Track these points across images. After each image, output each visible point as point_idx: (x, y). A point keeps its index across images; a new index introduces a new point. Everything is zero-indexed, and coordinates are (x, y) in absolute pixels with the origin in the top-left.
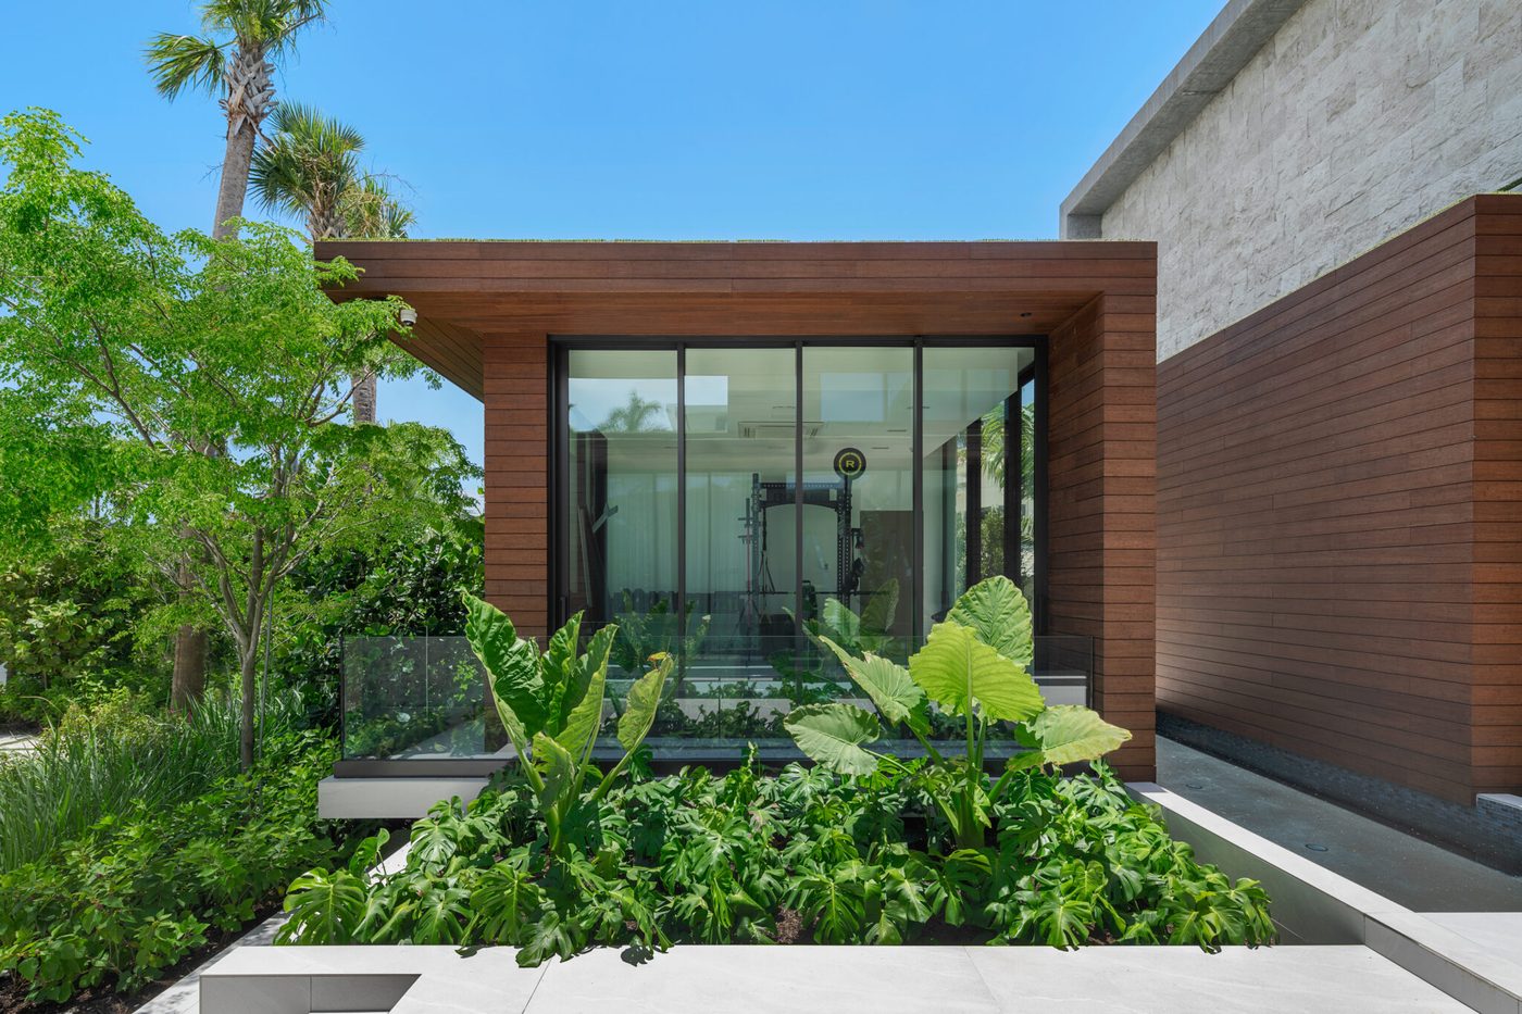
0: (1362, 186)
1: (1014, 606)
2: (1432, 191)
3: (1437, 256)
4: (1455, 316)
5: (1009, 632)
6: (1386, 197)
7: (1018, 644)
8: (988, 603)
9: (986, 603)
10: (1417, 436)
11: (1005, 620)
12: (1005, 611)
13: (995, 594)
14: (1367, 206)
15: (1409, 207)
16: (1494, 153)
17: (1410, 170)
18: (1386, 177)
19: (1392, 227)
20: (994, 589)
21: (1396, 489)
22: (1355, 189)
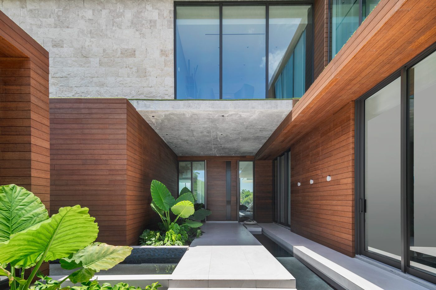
0: (67, 75)
1: (29, 201)
2: (91, 89)
3: (116, 109)
4: (121, 127)
5: (29, 215)
6: (76, 83)
7: (37, 221)
8: (6, 200)
9: (5, 200)
10: (110, 155)
11: (22, 209)
12: (21, 204)
13: (11, 195)
14: (68, 82)
15: (83, 89)
16: (108, 88)
17: (83, 79)
18: (75, 77)
19: (78, 92)
20: (10, 192)
21: (104, 169)
22: (64, 75)
